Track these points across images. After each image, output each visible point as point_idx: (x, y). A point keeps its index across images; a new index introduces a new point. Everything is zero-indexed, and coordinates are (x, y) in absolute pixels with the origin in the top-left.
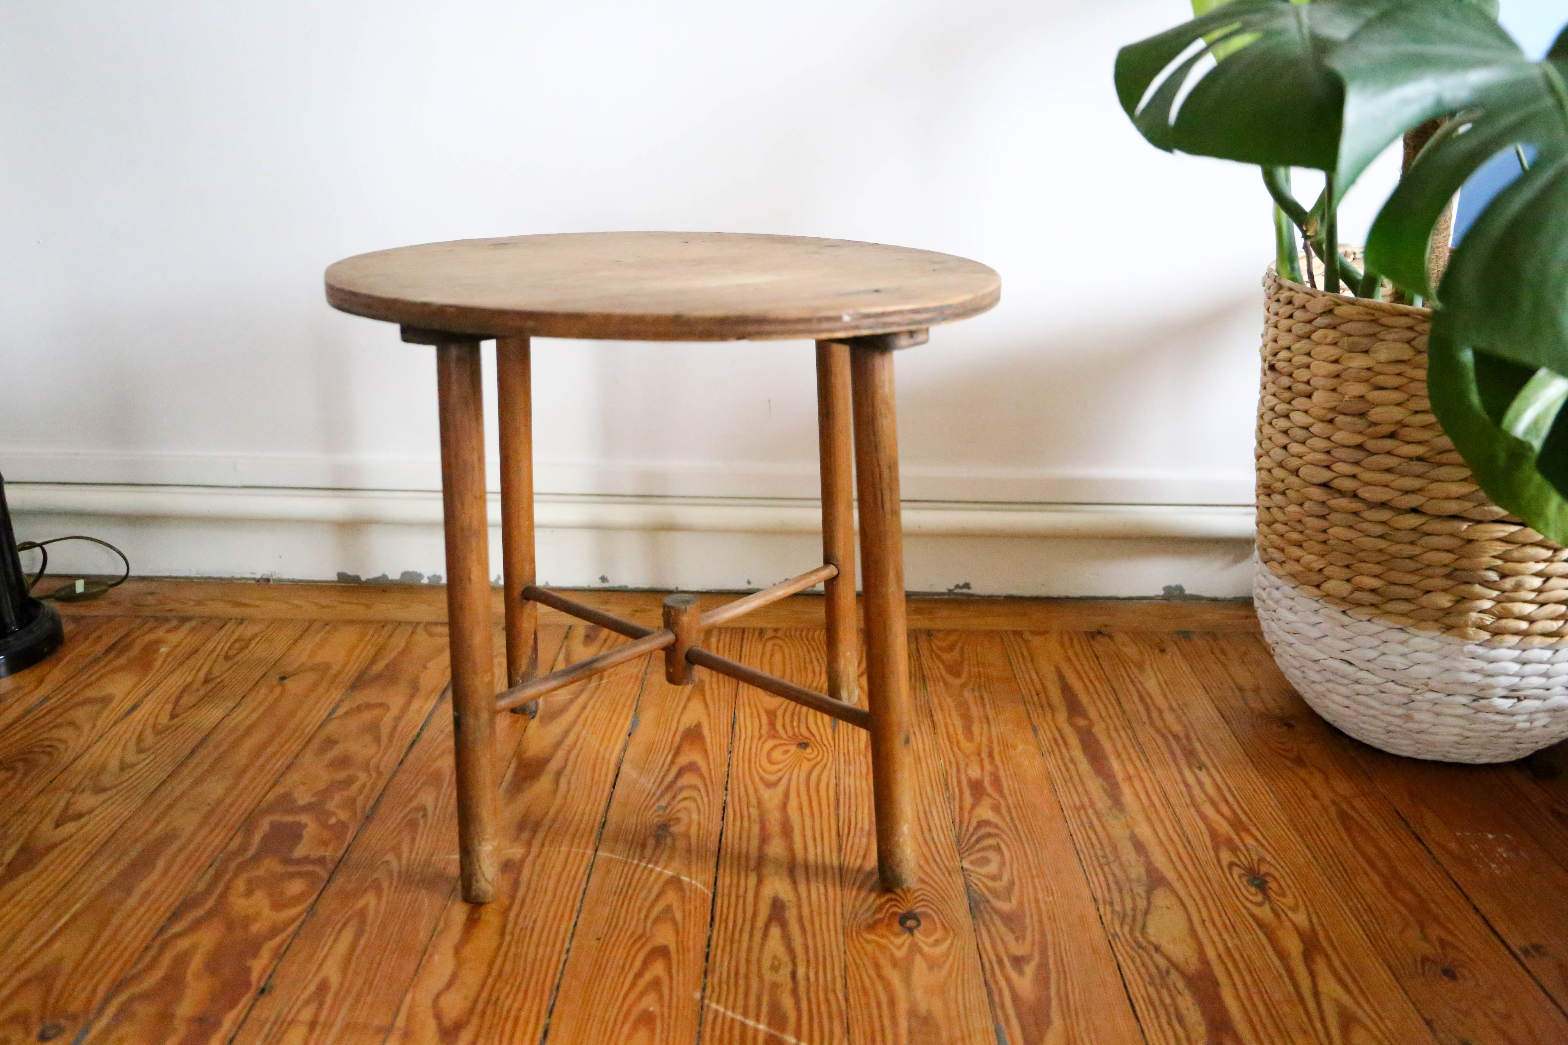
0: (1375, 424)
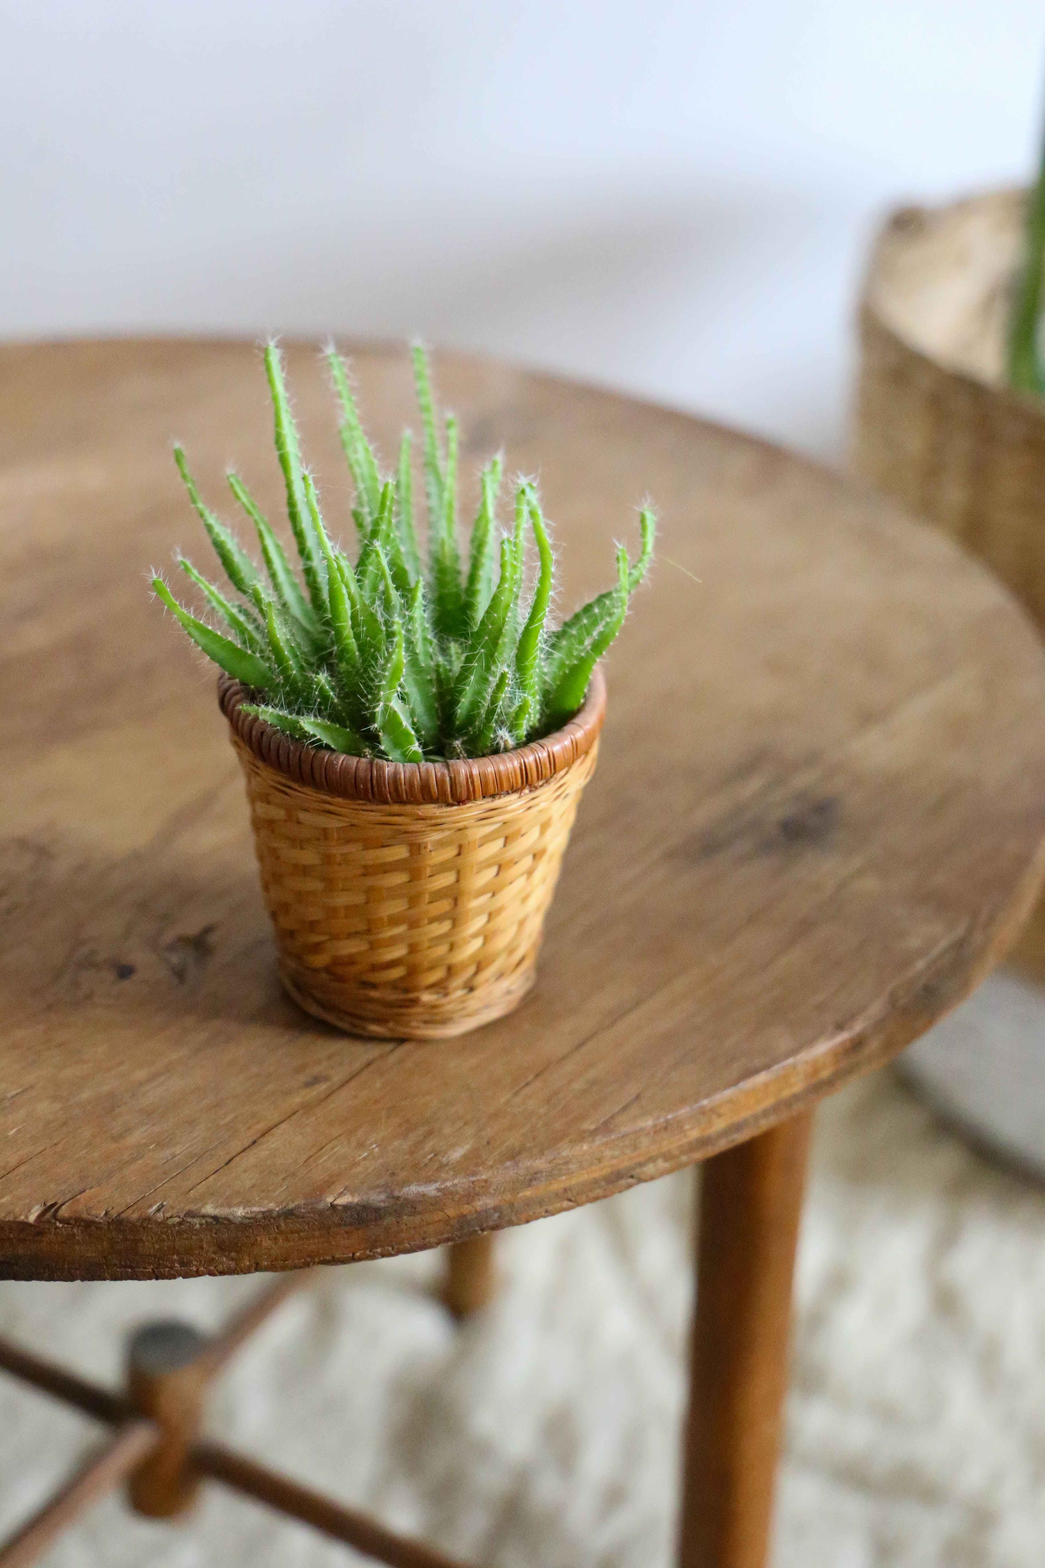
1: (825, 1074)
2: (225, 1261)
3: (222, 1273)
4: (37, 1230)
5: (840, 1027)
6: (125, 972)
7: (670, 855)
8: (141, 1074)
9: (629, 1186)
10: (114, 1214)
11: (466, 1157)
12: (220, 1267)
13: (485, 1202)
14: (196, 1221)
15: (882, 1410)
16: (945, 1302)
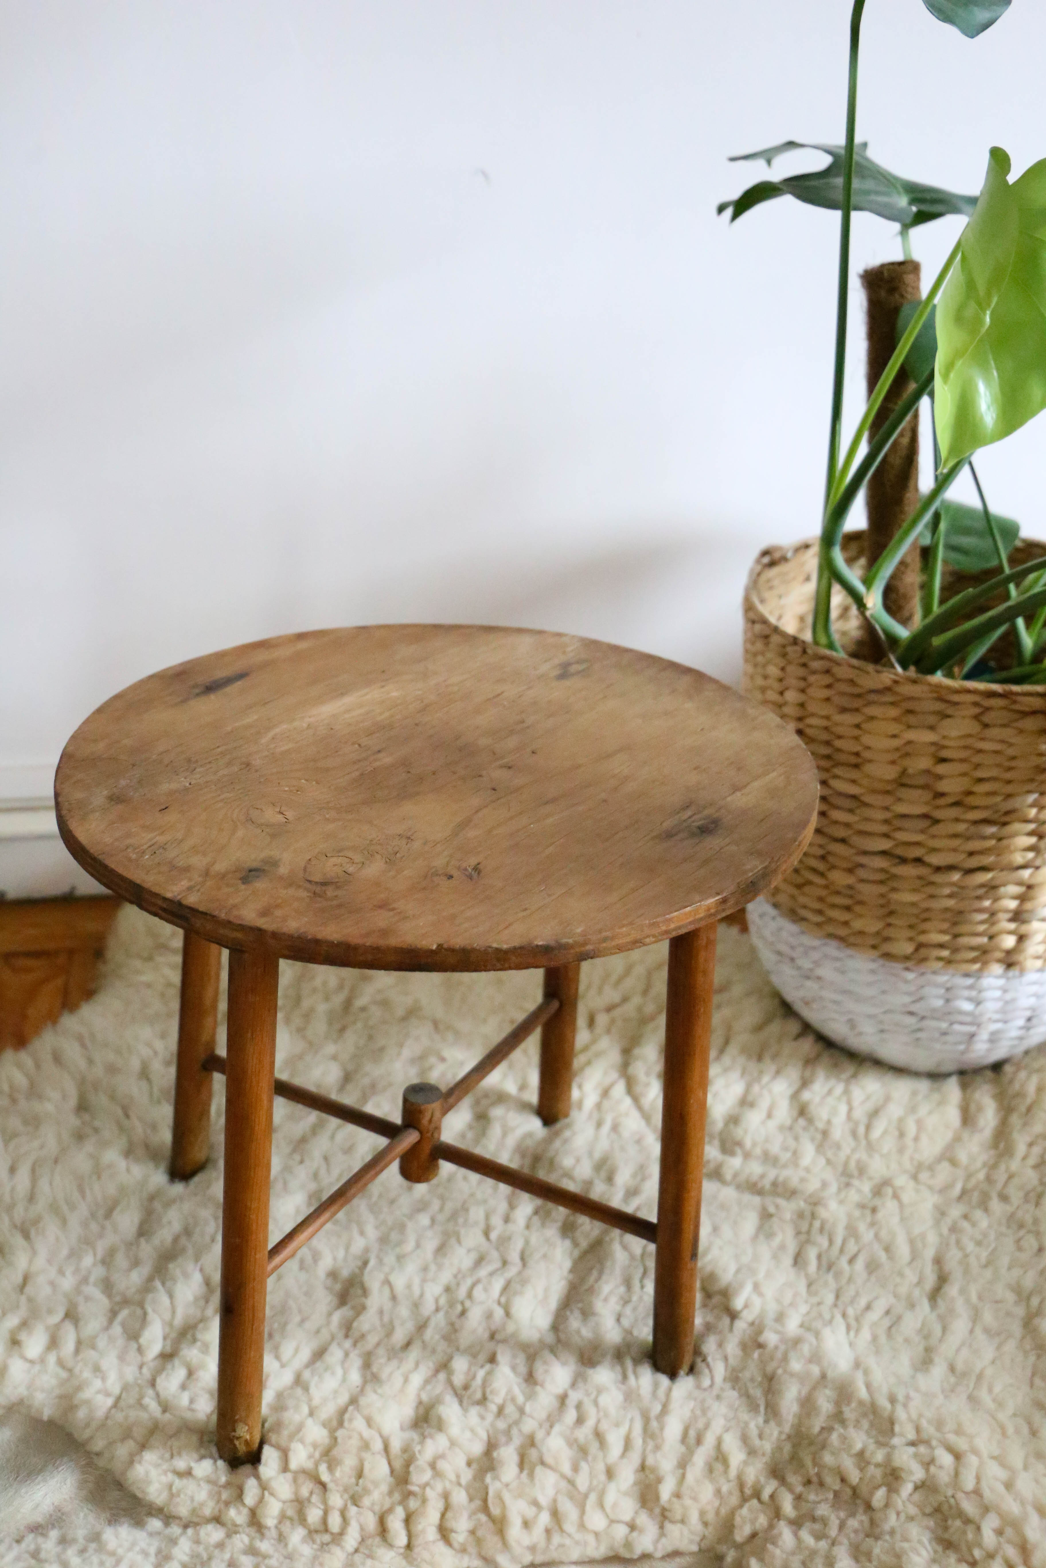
0: (942, 795)
1: (712, 911)
2: (499, 966)
4: (434, 953)
5: (718, 894)
6: (451, 877)
7: (655, 838)
8: (463, 908)
9: (640, 947)
10: (462, 947)
11: (582, 931)
12: (498, 968)
13: (589, 947)
14: (490, 949)
15: (768, 1159)
16: (802, 1111)
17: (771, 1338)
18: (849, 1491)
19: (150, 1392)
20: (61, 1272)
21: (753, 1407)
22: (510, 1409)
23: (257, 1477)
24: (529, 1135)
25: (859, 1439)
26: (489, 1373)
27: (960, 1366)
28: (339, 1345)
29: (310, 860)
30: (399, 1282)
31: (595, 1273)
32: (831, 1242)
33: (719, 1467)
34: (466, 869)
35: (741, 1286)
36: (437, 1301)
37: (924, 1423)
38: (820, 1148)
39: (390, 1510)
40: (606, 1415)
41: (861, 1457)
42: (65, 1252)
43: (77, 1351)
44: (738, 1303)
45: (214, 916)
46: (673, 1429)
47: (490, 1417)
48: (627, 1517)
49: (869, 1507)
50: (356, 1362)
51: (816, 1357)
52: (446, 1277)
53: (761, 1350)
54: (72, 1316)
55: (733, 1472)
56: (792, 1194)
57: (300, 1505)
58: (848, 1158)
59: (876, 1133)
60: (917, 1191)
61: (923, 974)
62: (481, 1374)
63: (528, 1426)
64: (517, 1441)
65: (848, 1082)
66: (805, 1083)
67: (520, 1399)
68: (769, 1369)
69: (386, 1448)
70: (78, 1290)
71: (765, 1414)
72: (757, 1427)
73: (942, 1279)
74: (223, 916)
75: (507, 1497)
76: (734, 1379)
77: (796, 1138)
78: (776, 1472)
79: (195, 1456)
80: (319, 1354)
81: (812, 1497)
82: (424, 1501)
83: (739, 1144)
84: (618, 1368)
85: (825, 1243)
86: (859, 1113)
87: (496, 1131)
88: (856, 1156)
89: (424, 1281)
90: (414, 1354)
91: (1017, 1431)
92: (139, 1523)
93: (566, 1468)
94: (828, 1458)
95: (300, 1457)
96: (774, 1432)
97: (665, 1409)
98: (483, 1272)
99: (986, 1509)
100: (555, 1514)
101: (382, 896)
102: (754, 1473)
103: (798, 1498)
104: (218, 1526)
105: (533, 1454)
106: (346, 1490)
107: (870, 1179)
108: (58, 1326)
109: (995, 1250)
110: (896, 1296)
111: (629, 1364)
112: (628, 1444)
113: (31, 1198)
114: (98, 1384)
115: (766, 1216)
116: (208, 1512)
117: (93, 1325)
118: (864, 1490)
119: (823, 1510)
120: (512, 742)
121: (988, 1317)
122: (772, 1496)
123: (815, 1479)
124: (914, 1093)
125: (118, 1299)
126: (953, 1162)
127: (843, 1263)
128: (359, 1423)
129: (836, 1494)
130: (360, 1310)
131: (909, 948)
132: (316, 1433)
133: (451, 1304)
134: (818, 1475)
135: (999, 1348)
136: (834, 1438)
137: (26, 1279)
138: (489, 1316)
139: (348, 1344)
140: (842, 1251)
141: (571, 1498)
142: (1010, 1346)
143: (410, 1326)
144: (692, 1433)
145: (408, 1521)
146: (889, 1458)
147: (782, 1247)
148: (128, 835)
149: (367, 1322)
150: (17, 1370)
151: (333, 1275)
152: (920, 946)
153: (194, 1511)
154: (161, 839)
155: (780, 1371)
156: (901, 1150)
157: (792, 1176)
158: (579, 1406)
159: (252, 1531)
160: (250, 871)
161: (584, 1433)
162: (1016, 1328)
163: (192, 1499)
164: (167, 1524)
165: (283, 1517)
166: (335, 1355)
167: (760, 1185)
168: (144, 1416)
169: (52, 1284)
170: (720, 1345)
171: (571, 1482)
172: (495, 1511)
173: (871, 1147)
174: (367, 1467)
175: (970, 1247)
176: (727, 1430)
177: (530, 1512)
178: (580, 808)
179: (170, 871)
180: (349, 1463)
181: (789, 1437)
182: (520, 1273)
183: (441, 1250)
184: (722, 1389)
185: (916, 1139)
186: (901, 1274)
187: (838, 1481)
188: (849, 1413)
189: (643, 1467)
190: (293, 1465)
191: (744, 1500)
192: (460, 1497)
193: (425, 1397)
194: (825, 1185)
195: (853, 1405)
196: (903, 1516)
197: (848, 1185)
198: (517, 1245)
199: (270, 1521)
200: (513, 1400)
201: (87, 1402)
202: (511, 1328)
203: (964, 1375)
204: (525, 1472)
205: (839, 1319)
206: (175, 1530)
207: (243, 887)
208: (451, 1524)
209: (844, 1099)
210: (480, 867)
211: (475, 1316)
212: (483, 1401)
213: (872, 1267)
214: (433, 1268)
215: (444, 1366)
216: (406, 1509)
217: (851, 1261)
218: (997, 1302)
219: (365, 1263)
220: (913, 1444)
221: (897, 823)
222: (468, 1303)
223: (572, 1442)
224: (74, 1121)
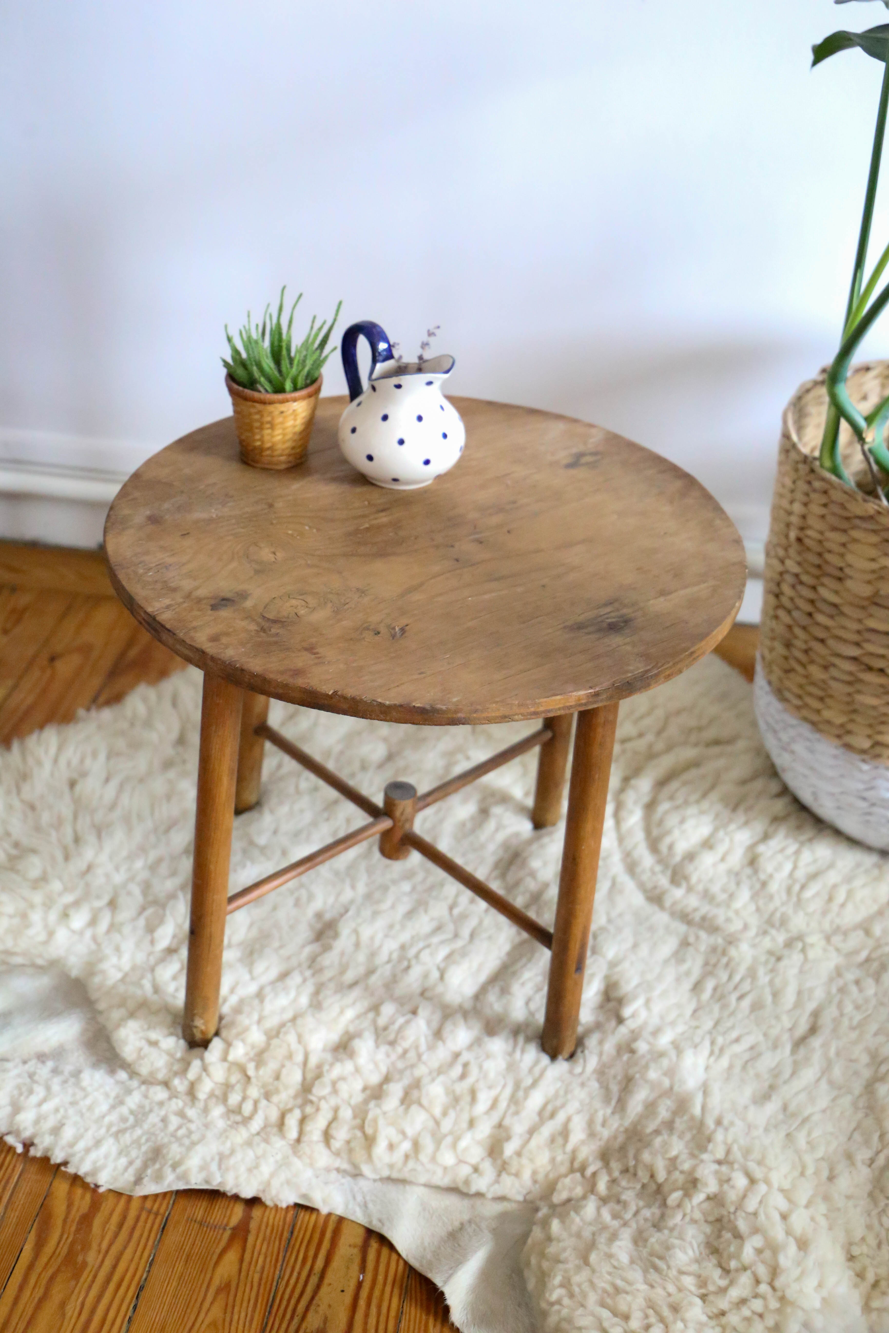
1: (583, 701)
3: (381, 720)
4: (331, 697)
6: (377, 633)
7: (565, 627)
8: (372, 662)
9: (509, 721)
10: (353, 696)
11: (457, 701)
15: (707, 896)
16: (753, 861)
17: (642, 1047)
18: (654, 1187)
19: (149, 976)
20: (117, 869)
21: (607, 1099)
22: (412, 1055)
23: (202, 1059)
24: (517, 835)
25: (677, 1147)
26: (408, 1022)
27: (792, 1107)
28: (302, 973)
29: (274, 598)
30: (366, 932)
31: (524, 960)
32: (730, 977)
33: (560, 1140)
34: (394, 628)
35: (635, 998)
36: (391, 954)
37: (735, 1148)
38: (754, 897)
39: (291, 1110)
40: (485, 1076)
41: (673, 1162)
42: (124, 853)
43: (108, 931)
44: (627, 1012)
45: (174, 634)
46: (536, 1100)
47: (394, 1057)
48: (474, 1161)
49: (664, 1204)
50: (310, 988)
51: (670, 1073)
52: (405, 937)
53: (630, 1055)
54: (112, 904)
55: (569, 1147)
56: (714, 929)
57: (227, 1087)
58: (776, 910)
59: (808, 894)
60: (825, 950)
61: (876, 768)
62: (401, 1020)
63: (421, 1071)
64: (406, 1081)
65: (802, 844)
66: (766, 837)
67: (423, 1047)
68: (631, 1072)
69: (305, 1063)
70: (124, 885)
71: (615, 1107)
72: (604, 1116)
73: (813, 1030)
74: (181, 635)
75: (381, 1122)
76: (601, 1073)
77: (738, 884)
78: (605, 1156)
79: (166, 1031)
80: (284, 976)
81: (624, 1183)
82: (318, 1109)
83: (686, 878)
84: (511, 1042)
85: (724, 976)
86: (800, 874)
87: (491, 825)
88: (783, 909)
89: (386, 936)
90: (356, 993)
91: (817, 1173)
92: (112, 1072)
93: (437, 1111)
94: (646, 1156)
95: (239, 1052)
96: (615, 1124)
97: (535, 1084)
98: (435, 940)
99: (756, 1230)
100: (416, 1145)
101: (314, 640)
102: (587, 1152)
103: (613, 1181)
104: (165, 1089)
105: (415, 1094)
106: (264, 1086)
107: (787, 931)
108: (100, 909)
109: (869, 1016)
110: (765, 1035)
111: (521, 1039)
112: (494, 1105)
113: (113, 807)
114: (114, 960)
115: (685, 943)
116: (160, 1076)
117: (125, 915)
118: (666, 1189)
119: (628, 1196)
120: (495, 520)
121: (837, 1072)
122: (594, 1174)
123: (631, 1170)
124: (858, 865)
125: (150, 898)
126: (868, 932)
127: (733, 998)
128: (291, 1038)
129: (644, 1186)
130: (327, 948)
131: (866, 744)
132: (256, 1036)
133: (401, 959)
134: (635, 1167)
135: (834, 1100)
136: (658, 1141)
137: (89, 868)
138: (426, 976)
139: (308, 973)
140: (736, 988)
141: (433, 1135)
142: (846, 1101)
143: (362, 970)
144: (550, 1108)
145: (303, 1121)
146: (693, 1169)
147: (688, 973)
148: (147, 553)
149: (330, 959)
150: (62, 936)
151: (319, 916)
152: (877, 744)
153: (152, 1074)
154: (170, 560)
155: (637, 1076)
156: (824, 913)
157: (720, 915)
158: (466, 1065)
159: (187, 1099)
160: (223, 599)
161: (462, 1088)
162: (858, 1087)
163: (152, 1064)
164: (131, 1078)
165: (212, 1095)
166: (296, 978)
167: (690, 917)
168: (139, 992)
169: (107, 876)
170: (601, 1042)
171: (437, 1123)
172: (369, 1131)
173: (799, 903)
174: (284, 1072)
175: (849, 1008)
176: (579, 1112)
177: (396, 1138)
178: (520, 589)
179: (162, 589)
180: (272, 1066)
181: (626, 1130)
182: (464, 947)
183: (410, 915)
184: (589, 1079)
185: (843, 905)
186: (777, 1018)
187: (648, 1176)
188: (680, 1124)
189: (500, 1125)
190: (231, 1058)
191: (572, 1170)
192: (346, 1114)
193: (352, 1029)
194: (746, 927)
195: (685, 1118)
196: (687, 1219)
197: (765, 933)
198: (472, 923)
199: (202, 1095)
200: (417, 1047)
201: (103, 972)
202: (440, 989)
203: (794, 1115)
204: (404, 1107)
205: (707, 1043)
206: (135, 1083)
207: (210, 612)
208: (333, 1132)
209: (793, 859)
210: (407, 628)
211: (416, 973)
212: (392, 1043)
213: (757, 1007)
214: (397, 927)
215: (375, 1008)
216: (303, 1112)
217: (741, 998)
218: (851, 1061)
219: (347, 911)
220: (719, 1162)
221: (867, 635)
222: (413, 962)
223: (450, 1092)
224: (170, 751)
